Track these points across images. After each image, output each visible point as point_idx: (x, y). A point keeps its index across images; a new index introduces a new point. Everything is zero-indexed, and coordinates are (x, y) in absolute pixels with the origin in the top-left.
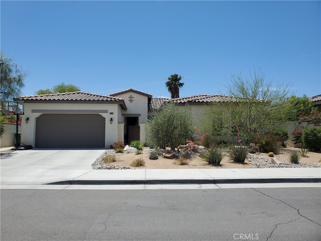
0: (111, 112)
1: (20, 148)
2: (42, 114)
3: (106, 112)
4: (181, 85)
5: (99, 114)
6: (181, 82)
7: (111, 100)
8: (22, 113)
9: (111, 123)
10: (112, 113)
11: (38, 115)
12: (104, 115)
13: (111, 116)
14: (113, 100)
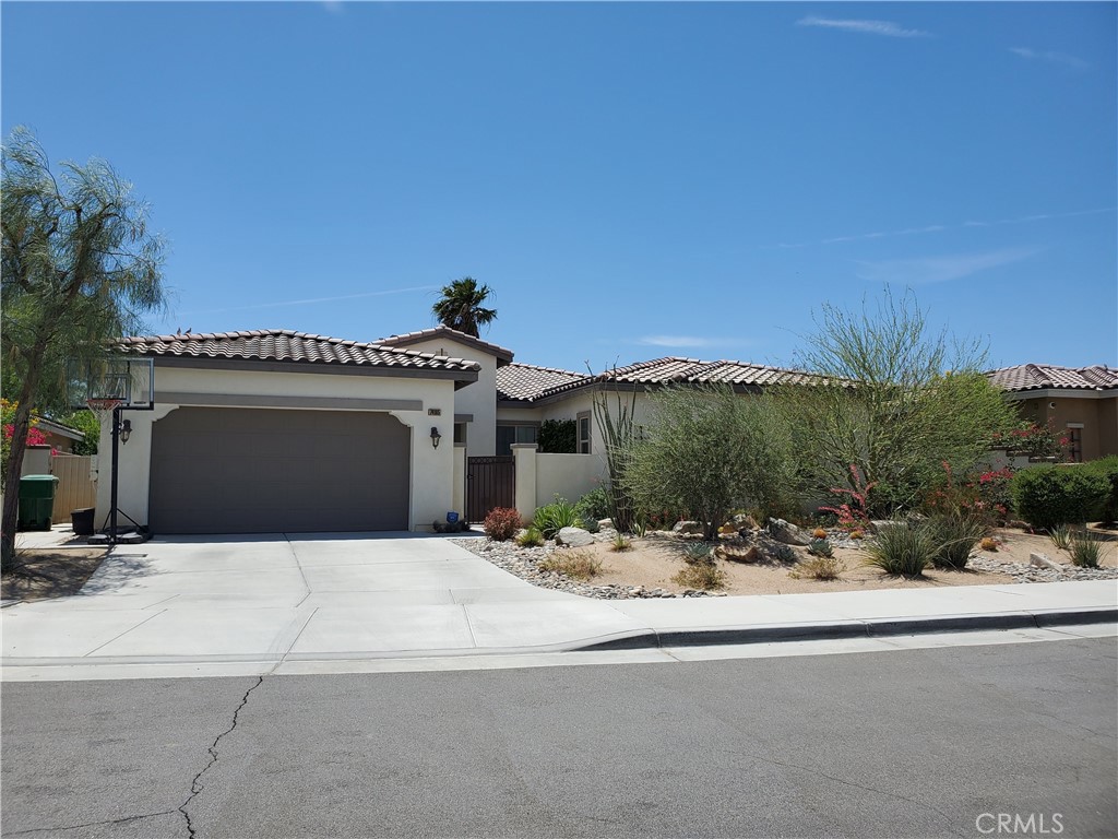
0: (435, 407)
1: (125, 536)
2: (177, 406)
3: (416, 405)
4: (487, 315)
5: (393, 412)
6: (484, 305)
7: (427, 367)
8: (148, 405)
9: (435, 446)
10: (435, 412)
11: (162, 410)
12: (405, 416)
13: (434, 421)
14: (434, 364)
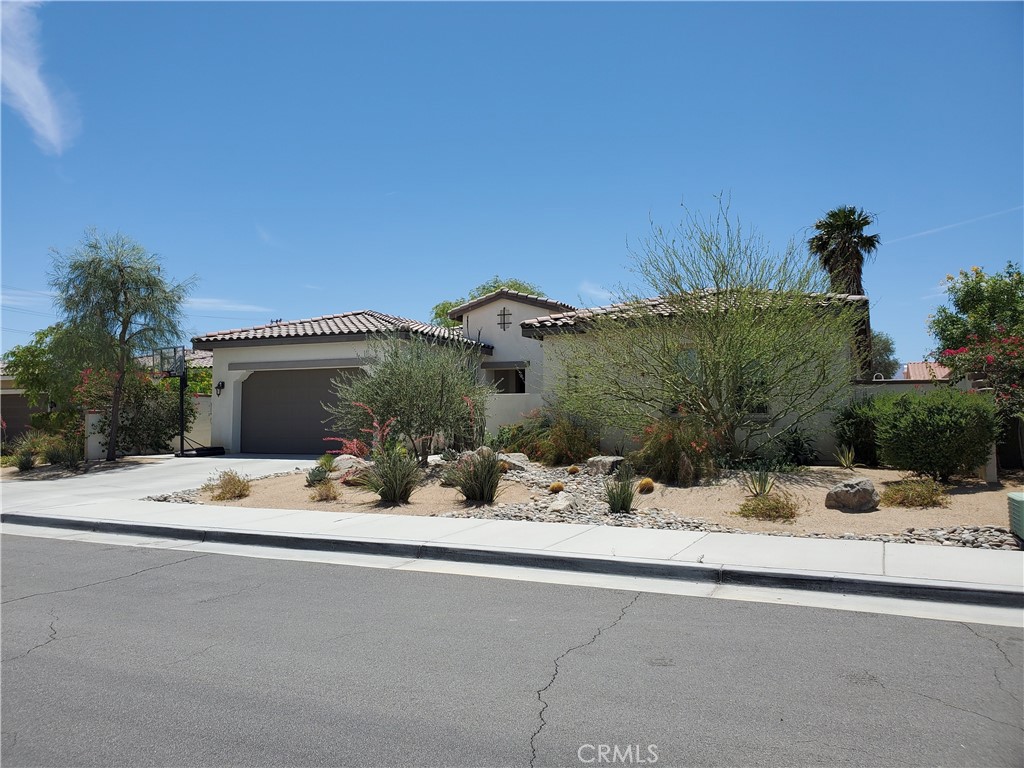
2: (253, 371)
4: (870, 242)
5: (361, 367)
6: (867, 232)
